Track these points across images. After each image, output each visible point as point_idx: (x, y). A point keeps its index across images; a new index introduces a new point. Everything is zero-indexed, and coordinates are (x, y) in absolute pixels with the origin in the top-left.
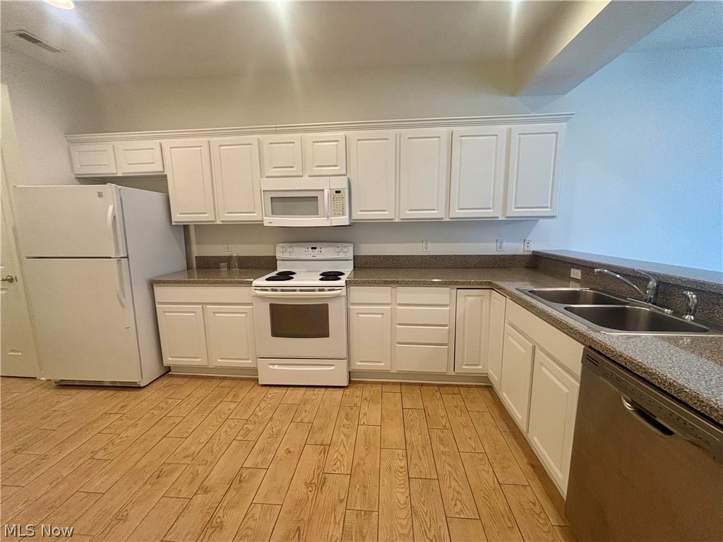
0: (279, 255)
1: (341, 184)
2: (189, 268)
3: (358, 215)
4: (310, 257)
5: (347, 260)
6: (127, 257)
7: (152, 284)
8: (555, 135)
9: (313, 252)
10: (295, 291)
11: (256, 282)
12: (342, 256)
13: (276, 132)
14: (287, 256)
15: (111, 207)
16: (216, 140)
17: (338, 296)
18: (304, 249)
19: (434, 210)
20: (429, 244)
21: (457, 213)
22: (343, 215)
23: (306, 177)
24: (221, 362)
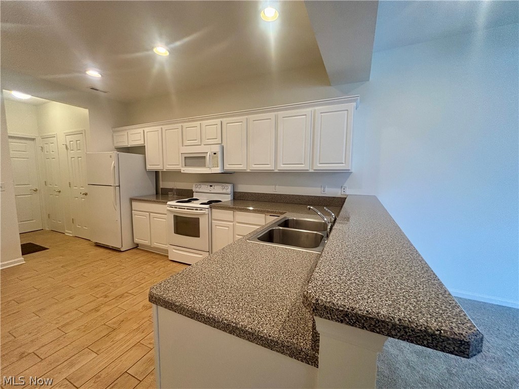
0: (194, 190)
1: (217, 149)
2: (157, 193)
3: (228, 167)
4: (209, 191)
5: (228, 194)
6: (119, 186)
7: (132, 200)
8: (346, 111)
9: (211, 188)
10: (184, 209)
11: (169, 203)
12: (224, 191)
13: (190, 121)
14: (198, 190)
15: (113, 162)
16: (165, 127)
17: (204, 214)
18: (206, 186)
19: (268, 164)
20: (277, 186)
21: (282, 167)
22: (218, 167)
23: (203, 145)
24: (155, 245)
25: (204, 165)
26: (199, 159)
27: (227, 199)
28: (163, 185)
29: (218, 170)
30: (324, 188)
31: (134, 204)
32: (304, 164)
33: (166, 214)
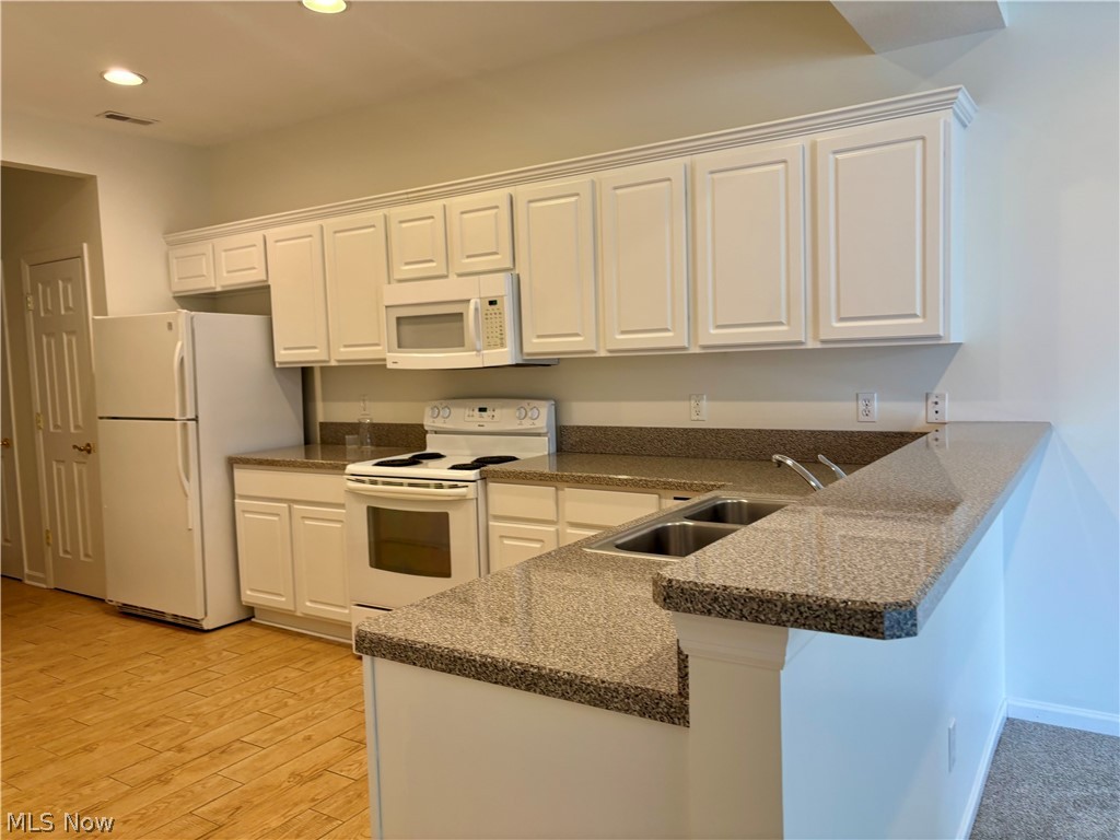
0: (428, 423)
1: (499, 286)
2: (308, 441)
3: (536, 345)
4: (477, 428)
5: (539, 435)
6: (196, 419)
7: (233, 462)
8: (920, 143)
9: (481, 417)
10: (401, 484)
11: (352, 468)
12: (526, 425)
13: (409, 201)
14: (440, 424)
15: (179, 344)
16: (331, 223)
18: (467, 412)
19: (666, 330)
20: (704, 403)
21: (713, 336)
22: (502, 345)
23: (452, 277)
24: (309, 607)
25: (458, 341)
26: (441, 324)
27: (536, 450)
28: (325, 412)
29: (504, 355)
30: (868, 402)
31: (243, 476)
32: (789, 324)
33: (342, 506)
